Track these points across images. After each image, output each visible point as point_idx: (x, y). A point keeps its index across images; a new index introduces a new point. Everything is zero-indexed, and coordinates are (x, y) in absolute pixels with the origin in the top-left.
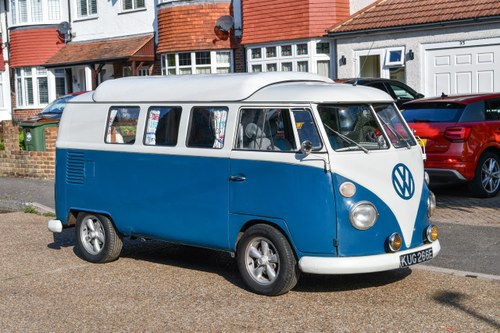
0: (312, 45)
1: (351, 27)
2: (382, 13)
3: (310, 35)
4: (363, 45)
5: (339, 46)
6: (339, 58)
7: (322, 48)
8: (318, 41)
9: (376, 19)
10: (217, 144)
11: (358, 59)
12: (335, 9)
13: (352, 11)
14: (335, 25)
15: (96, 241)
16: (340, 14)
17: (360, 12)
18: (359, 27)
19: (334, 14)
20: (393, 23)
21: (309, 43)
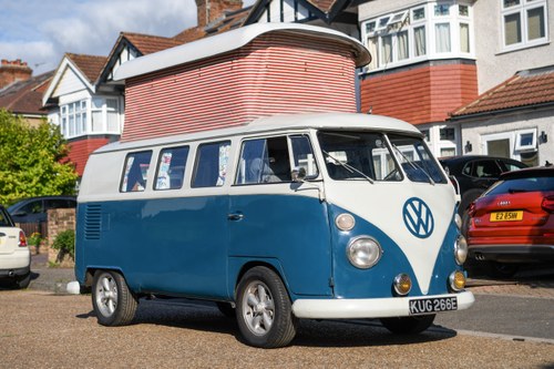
0: (435, 131)
1: (476, 109)
2: (512, 93)
3: (432, 120)
4: (490, 128)
5: (463, 131)
6: (464, 144)
7: (446, 134)
8: (443, 127)
9: (504, 99)
10: (220, 181)
11: (486, 144)
12: (460, 91)
13: (480, 92)
14: (458, 108)
15: (111, 302)
16: (465, 96)
17: (487, 93)
18: (485, 108)
19: (460, 96)
20: (522, 103)
21: (431, 129)
